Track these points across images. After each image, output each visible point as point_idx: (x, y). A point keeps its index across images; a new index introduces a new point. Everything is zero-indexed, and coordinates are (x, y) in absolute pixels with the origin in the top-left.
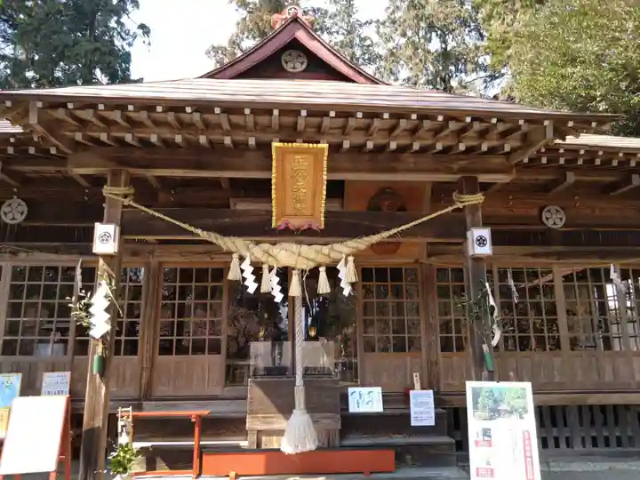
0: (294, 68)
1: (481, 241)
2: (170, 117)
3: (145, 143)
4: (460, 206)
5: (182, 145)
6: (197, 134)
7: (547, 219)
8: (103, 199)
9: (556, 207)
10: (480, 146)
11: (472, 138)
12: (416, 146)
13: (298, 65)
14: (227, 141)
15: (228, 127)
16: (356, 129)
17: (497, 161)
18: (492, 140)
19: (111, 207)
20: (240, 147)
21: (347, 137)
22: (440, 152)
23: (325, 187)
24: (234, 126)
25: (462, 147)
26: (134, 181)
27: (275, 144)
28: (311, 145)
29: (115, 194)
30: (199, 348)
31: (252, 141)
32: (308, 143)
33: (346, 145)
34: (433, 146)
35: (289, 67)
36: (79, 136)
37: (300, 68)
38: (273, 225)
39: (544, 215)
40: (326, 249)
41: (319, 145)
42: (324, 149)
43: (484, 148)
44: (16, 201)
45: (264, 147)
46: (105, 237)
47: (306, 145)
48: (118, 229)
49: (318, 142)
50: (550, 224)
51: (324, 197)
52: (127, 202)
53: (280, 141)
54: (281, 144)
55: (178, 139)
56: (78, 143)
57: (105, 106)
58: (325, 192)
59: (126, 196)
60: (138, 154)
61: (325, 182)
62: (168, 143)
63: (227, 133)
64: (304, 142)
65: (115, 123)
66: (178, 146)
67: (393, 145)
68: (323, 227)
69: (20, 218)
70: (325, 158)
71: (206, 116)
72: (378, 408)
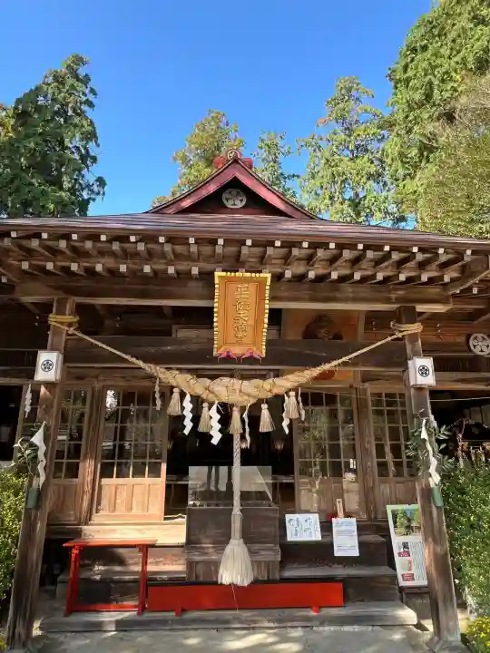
0: (234, 204)
1: (424, 371)
2: (116, 246)
3: (90, 272)
4: (400, 335)
5: (127, 275)
6: (142, 265)
7: (475, 346)
8: (48, 327)
9: (482, 335)
10: (419, 277)
11: (411, 269)
12: (357, 276)
13: (238, 202)
14: (171, 270)
15: (172, 257)
16: (299, 259)
17: (434, 291)
18: (432, 271)
19: (54, 335)
20: (183, 276)
21: (289, 267)
22: (380, 283)
23: (267, 316)
24: (178, 256)
25: (402, 277)
26: (80, 309)
27: (218, 274)
28: (253, 275)
29: (59, 322)
30: (139, 472)
31: (195, 271)
32: (251, 272)
33: (288, 274)
34: (374, 276)
35: (229, 204)
36: (25, 265)
37: (239, 205)
38: (215, 353)
39: (471, 342)
40: (266, 385)
41: (262, 275)
42: (266, 278)
43: (424, 278)
45: (207, 277)
46: (48, 366)
47: (248, 274)
48: (61, 356)
49: (260, 272)
50: (477, 351)
51: (266, 326)
52: (71, 330)
53: (223, 271)
54: (224, 274)
55: (123, 268)
56: (25, 272)
57: (49, 235)
58: (266, 320)
59: (70, 325)
60: (83, 283)
61: (267, 311)
62: (113, 272)
63: (170, 263)
64: (247, 271)
65: (61, 252)
66: (122, 275)
67: (334, 275)
68: (264, 355)
70: (268, 287)
71: (150, 246)
72: (316, 536)
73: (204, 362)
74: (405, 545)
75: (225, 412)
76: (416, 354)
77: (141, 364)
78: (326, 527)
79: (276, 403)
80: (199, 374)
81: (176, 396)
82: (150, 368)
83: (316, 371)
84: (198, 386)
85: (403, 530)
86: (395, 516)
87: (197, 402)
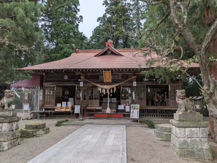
1: (135, 84)
4: (132, 78)
14: (97, 70)
27: (104, 71)
29: (82, 78)
30: (95, 99)
38: (104, 82)
40: (112, 86)
44: (66, 76)
46: (81, 84)
47: (108, 71)
48: (83, 83)
51: (111, 78)
52: (84, 79)
68: (111, 82)
69: (67, 79)
70: (111, 73)
72: (123, 109)
73: (102, 83)
74: (133, 111)
75: (106, 90)
76: (134, 81)
77: (94, 83)
78: (125, 107)
79: (113, 89)
80: (102, 85)
81: (99, 88)
82: (95, 84)
83: (119, 84)
84: (102, 86)
85: (133, 109)
86: (132, 106)
87: (102, 89)
